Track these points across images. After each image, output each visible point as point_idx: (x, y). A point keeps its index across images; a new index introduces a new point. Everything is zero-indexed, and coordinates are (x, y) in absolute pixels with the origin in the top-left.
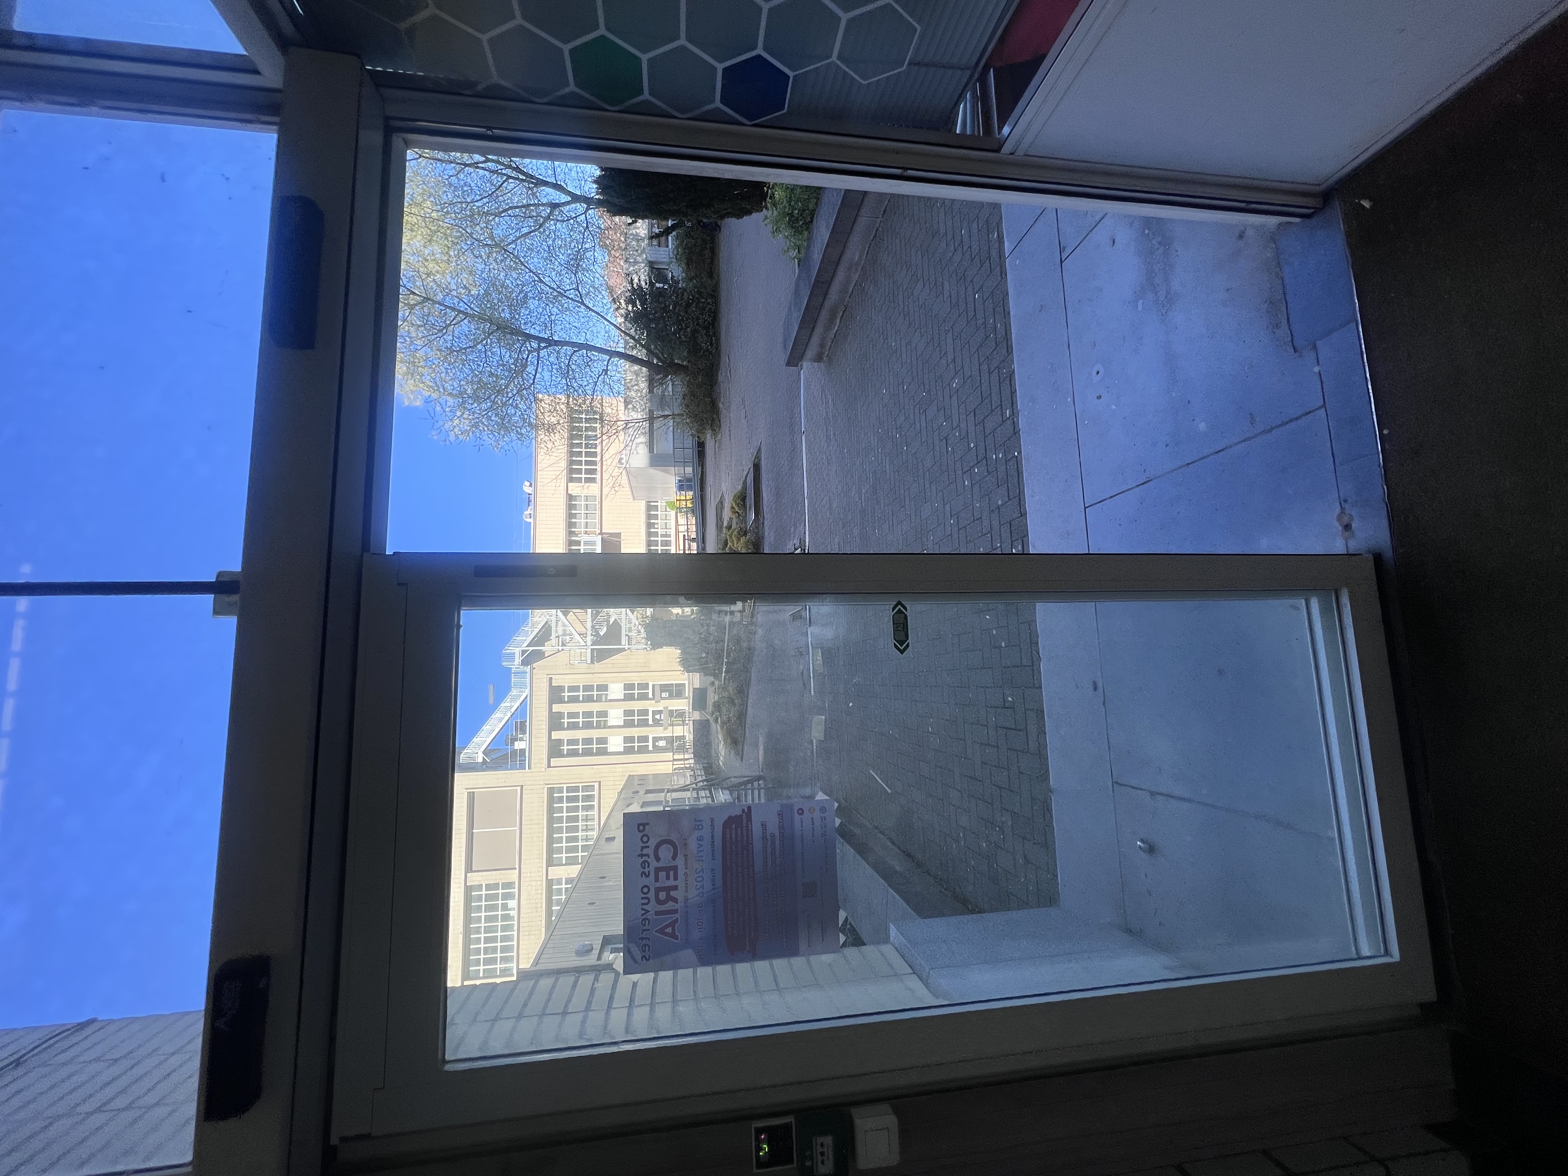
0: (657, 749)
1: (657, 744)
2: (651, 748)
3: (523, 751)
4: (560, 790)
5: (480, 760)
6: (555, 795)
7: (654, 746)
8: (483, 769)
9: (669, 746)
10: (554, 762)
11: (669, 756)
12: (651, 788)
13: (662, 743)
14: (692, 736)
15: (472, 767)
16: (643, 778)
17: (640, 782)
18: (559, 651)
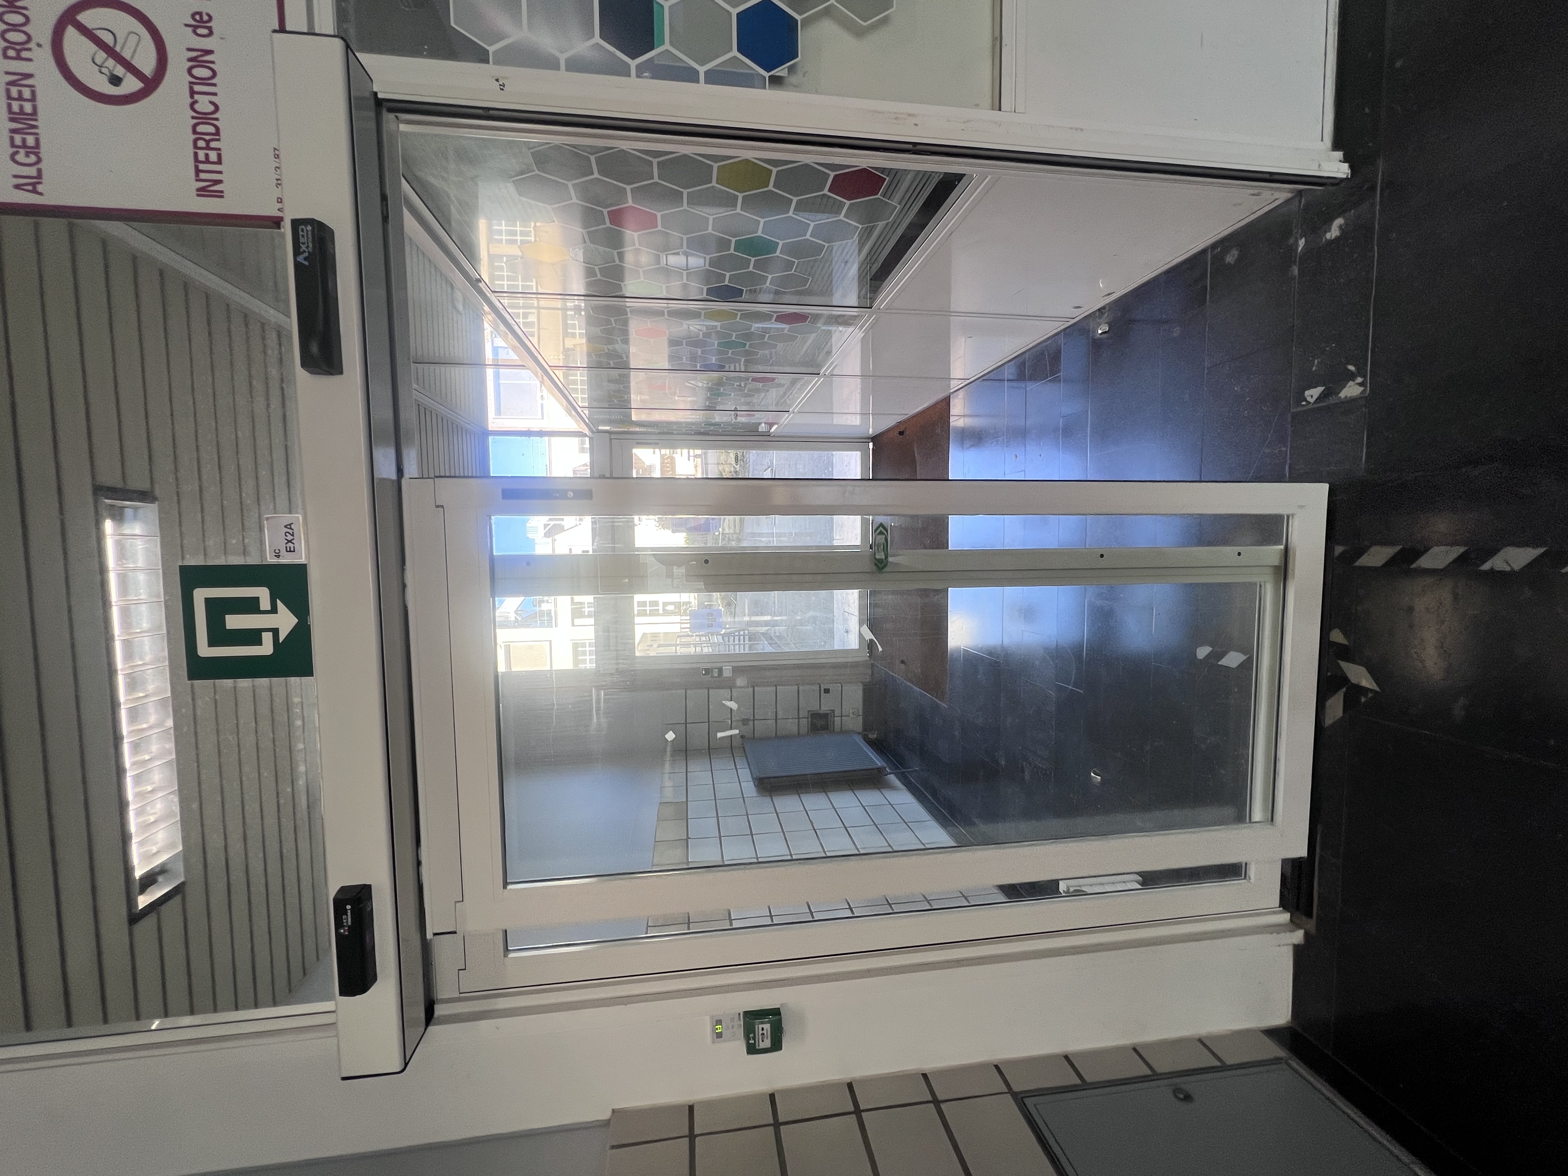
0: (666, 613)
1: (666, 608)
2: (661, 612)
3: (549, 613)
4: (584, 645)
5: (513, 619)
6: (579, 649)
7: (664, 610)
8: (515, 626)
9: (677, 610)
10: (577, 621)
11: (677, 619)
12: (662, 643)
13: (671, 608)
14: (696, 602)
15: (506, 625)
16: (655, 636)
17: (653, 639)
18: (576, 525)
